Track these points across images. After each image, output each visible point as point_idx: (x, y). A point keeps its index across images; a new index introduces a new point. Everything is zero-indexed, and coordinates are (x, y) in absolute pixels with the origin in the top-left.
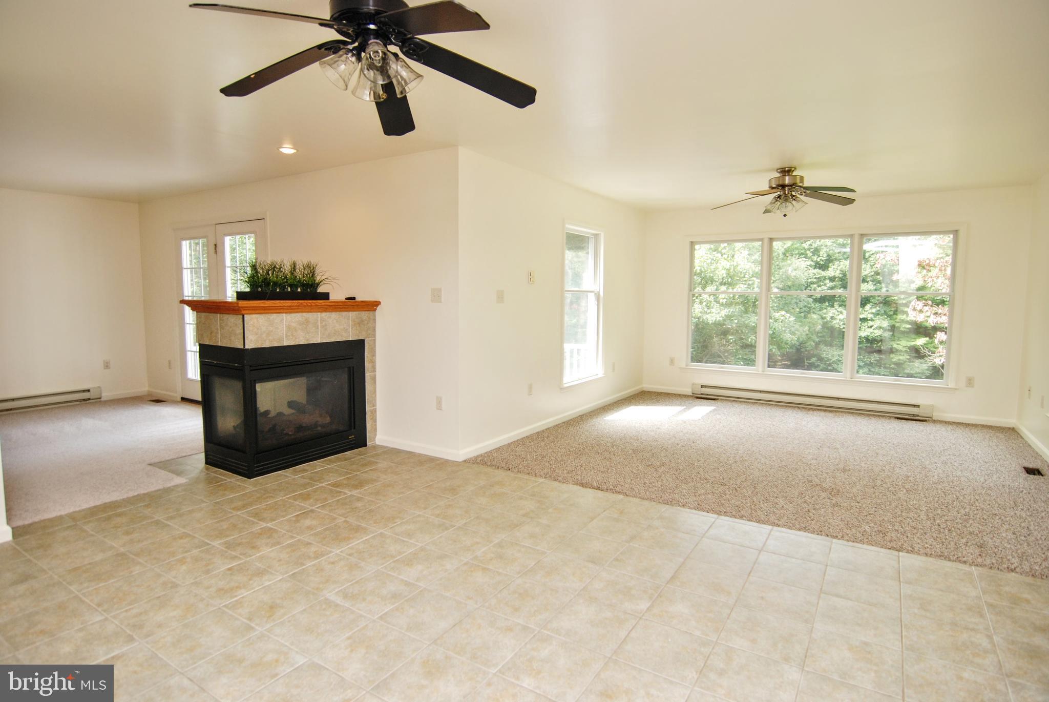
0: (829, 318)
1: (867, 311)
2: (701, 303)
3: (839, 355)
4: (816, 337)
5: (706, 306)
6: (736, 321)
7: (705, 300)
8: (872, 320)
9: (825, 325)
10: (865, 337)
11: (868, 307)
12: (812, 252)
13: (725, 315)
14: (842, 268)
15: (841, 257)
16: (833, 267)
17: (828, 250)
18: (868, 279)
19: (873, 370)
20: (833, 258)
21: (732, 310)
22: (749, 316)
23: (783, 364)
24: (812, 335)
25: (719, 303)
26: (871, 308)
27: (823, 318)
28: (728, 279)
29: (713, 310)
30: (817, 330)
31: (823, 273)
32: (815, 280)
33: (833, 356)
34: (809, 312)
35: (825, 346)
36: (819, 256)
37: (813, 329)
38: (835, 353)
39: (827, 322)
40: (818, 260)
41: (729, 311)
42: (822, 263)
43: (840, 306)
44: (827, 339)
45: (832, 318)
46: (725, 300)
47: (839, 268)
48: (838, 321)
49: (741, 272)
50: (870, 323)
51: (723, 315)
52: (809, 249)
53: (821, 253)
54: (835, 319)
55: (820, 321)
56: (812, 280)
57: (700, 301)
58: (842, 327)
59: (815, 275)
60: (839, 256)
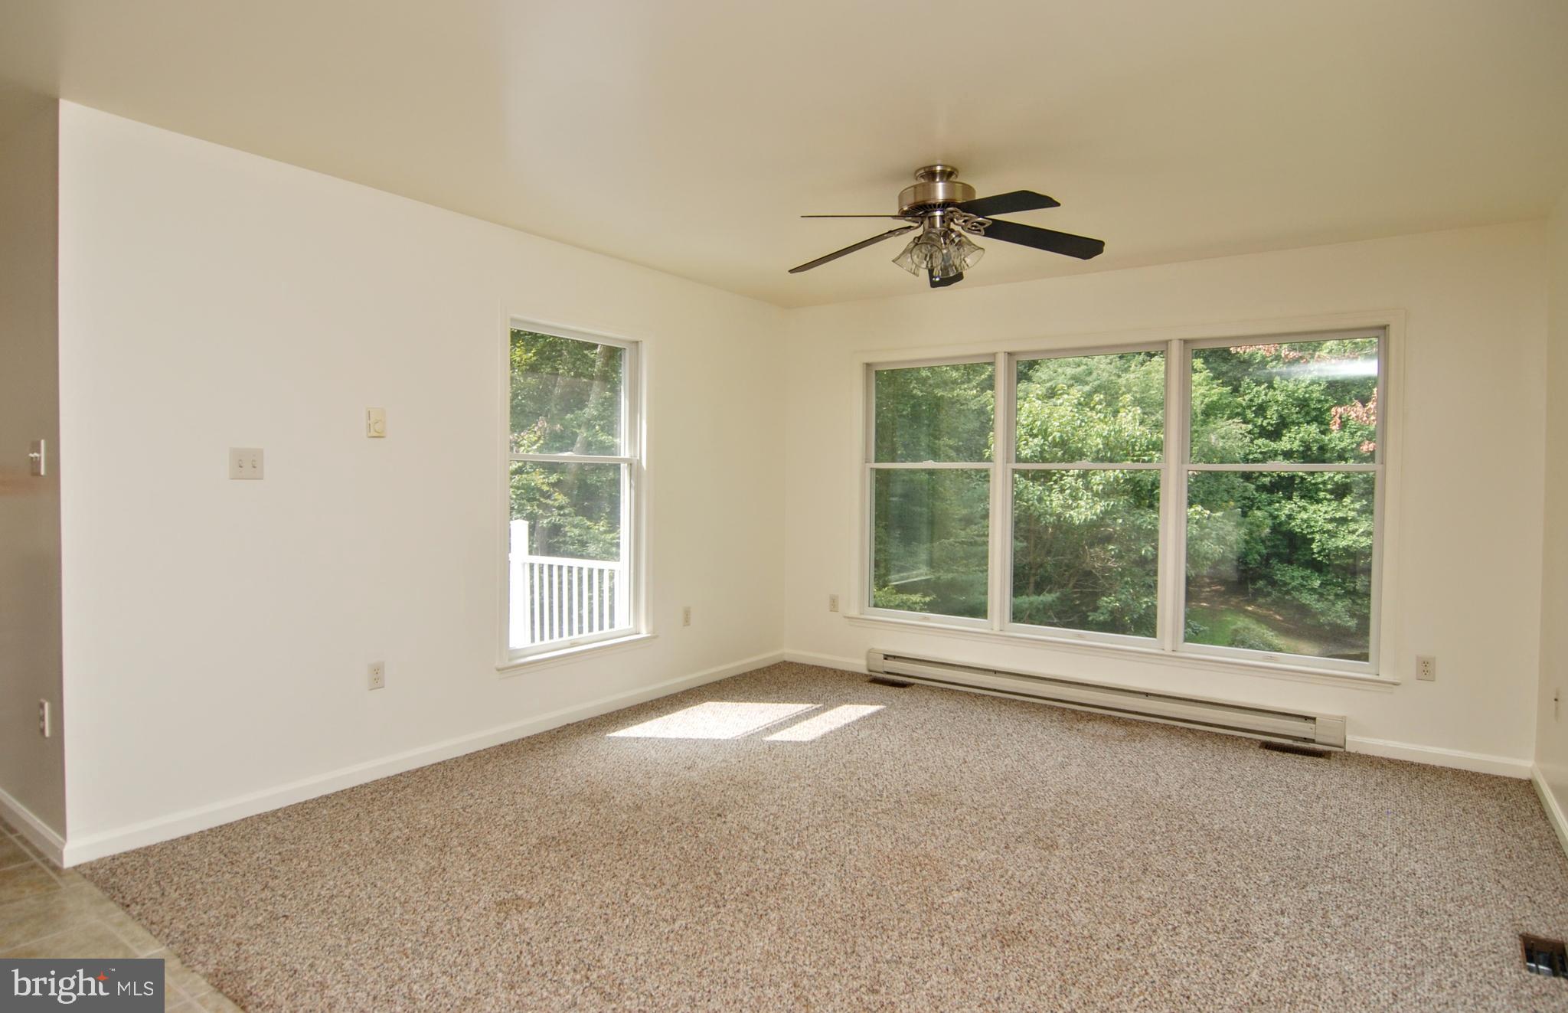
0: (1283, 518)
1: (1346, 506)
2: (1062, 491)
3: (1302, 577)
4: (1263, 548)
5: (1071, 495)
6: (1120, 521)
7: (1068, 485)
8: (1354, 520)
9: (1276, 529)
10: (1344, 548)
11: (1347, 500)
12: (1255, 412)
13: (1101, 511)
14: (1303, 437)
15: (1301, 420)
16: (1288, 435)
17: (1280, 408)
18: (1347, 455)
19: (1359, 602)
20: (1288, 420)
21: (1112, 503)
22: (1143, 513)
23: (1213, 590)
24: (1256, 543)
25: (1092, 491)
26: (1352, 502)
27: (1275, 518)
28: (1107, 452)
29: (1082, 503)
30: (1263, 535)
31: (1273, 445)
32: (1260, 456)
33: (1293, 578)
34: (1250, 508)
35: (1279, 562)
36: (1265, 418)
37: (1257, 533)
38: (1296, 574)
39: (1281, 524)
40: (1265, 424)
41: (1108, 505)
42: (1270, 428)
43: (1302, 497)
44: (1282, 551)
45: (1290, 517)
46: (1101, 487)
47: (1298, 437)
48: (1298, 522)
49: (1127, 442)
50: (1353, 526)
51: (1098, 511)
52: (1249, 407)
53: (1269, 414)
54: (1294, 519)
55: (1269, 522)
56: (1256, 455)
57: (1061, 487)
58: (1305, 532)
59: (1260, 447)
60: (1297, 418)
